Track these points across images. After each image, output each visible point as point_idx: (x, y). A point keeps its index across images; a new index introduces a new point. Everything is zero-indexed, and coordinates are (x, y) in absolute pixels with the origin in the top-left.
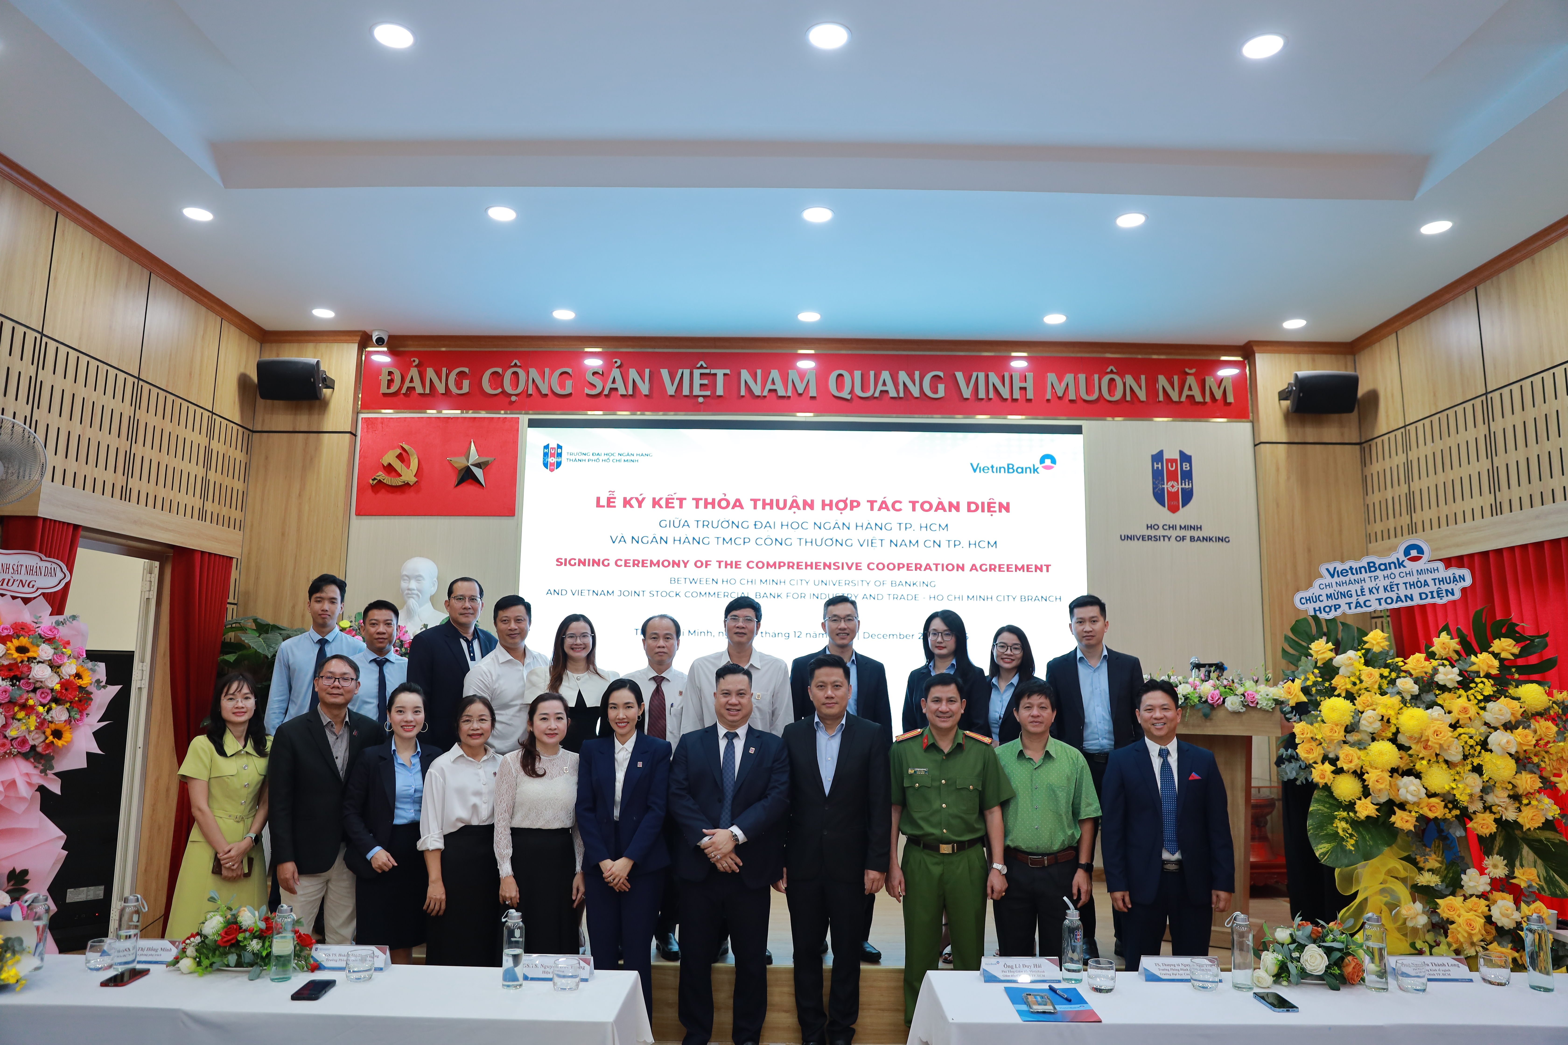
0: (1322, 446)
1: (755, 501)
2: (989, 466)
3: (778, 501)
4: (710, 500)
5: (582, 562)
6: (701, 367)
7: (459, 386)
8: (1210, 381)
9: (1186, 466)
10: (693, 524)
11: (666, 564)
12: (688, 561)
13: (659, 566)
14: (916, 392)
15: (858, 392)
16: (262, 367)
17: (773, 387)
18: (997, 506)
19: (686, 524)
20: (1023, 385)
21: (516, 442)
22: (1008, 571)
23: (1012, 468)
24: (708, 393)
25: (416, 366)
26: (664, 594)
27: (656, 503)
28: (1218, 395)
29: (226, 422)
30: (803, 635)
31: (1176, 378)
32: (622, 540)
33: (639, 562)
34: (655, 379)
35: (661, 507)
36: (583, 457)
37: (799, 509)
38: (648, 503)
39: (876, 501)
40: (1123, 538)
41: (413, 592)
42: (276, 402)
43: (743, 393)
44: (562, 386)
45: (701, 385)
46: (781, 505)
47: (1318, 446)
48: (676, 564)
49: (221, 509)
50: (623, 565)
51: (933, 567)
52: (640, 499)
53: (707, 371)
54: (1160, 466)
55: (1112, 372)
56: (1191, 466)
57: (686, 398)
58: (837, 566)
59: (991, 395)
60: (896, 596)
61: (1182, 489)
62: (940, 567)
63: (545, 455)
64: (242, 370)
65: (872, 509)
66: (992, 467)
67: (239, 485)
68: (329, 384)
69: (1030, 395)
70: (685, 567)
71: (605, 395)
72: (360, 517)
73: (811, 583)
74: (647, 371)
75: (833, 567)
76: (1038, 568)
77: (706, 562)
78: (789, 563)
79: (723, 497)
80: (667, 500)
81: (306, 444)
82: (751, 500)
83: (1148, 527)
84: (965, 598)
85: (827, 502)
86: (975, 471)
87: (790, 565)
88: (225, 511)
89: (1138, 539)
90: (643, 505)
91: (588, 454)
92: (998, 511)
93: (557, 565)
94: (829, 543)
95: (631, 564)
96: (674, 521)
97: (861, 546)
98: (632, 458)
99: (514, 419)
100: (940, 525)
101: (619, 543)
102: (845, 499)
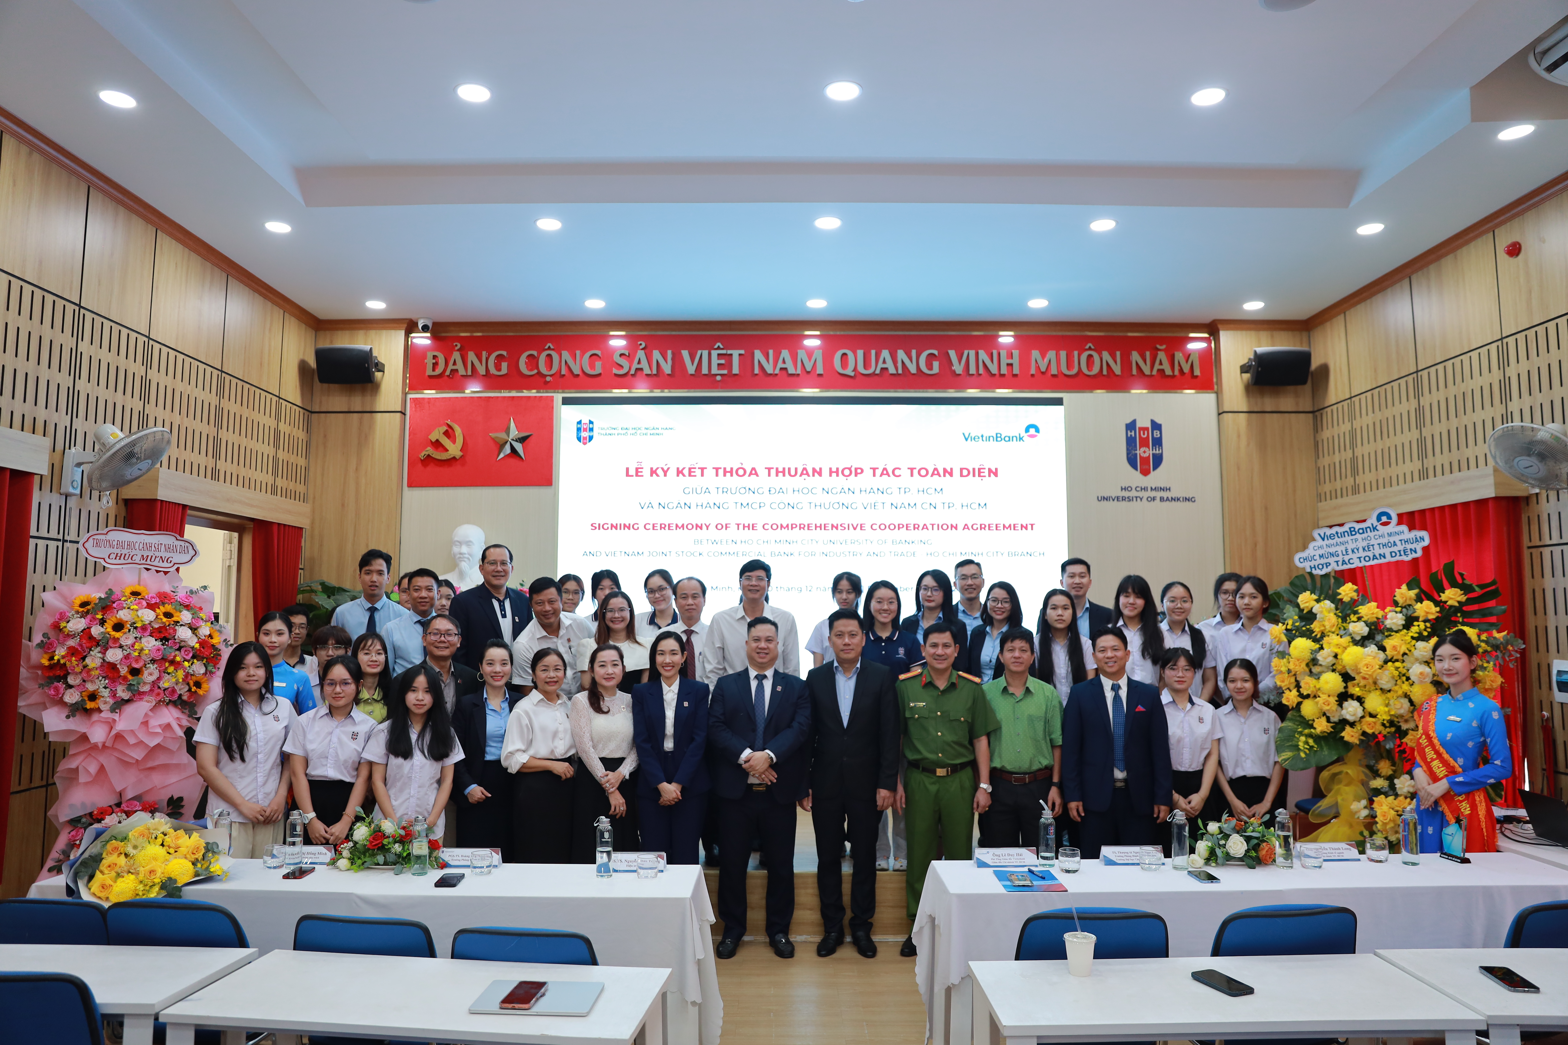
0: (1279, 415)
1: (769, 469)
3: (789, 469)
4: (728, 469)
6: (719, 348)
7: (498, 367)
8: (1179, 356)
9: (1157, 434)
10: (713, 491)
11: (690, 527)
12: (710, 524)
13: (683, 529)
14: (913, 369)
15: (861, 369)
16: (320, 355)
17: (784, 366)
18: (987, 471)
19: (708, 491)
20: (1010, 361)
21: (551, 419)
24: (725, 372)
25: (458, 350)
26: (689, 554)
27: (679, 472)
28: (1186, 369)
29: (290, 405)
30: (814, 589)
31: (1148, 354)
32: (650, 506)
33: (665, 525)
34: (677, 361)
35: (684, 475)
36: (613, 432)
37: (809, 476)
38: (672, 473)
39: (878, 468)
40: (1100, 499)
42: (332, 385)
43: (757, 371)
44: (592, 366)
45: (719, 364)
46: (793, 473)
47: (1275, 415)
48: (699, 527)
49: (288, 484)
50: (651, 528)
51: (930, 527)
52: (665, 468)
53: (724, 352)
54: (1133, 433)
55: (1090, 349)
56: (1161, 433)
57: (705, 377)
58: (843, 527)
60: (896, 554)
61: (1153, 454)
62: (936, 527)
63: (579, 430)
64: (301, 357)
65: (874, 475)
67: (302, 462)
68: (380, 367)
69: (1016, 370)
70: (707, 529)
71: (631, 375)
72: (411, 488)
73: (820, 542)
74: (669, 353)
75: (840, 527)
76: (1024, 527)
77: (726, 525)
78: (800, 525)
79: (741, 466)
80: (690, 469)
81: (361, 422)
82: (766, 468)
83: (1122, 489)
86: (966, 440)
87: (802, 527)
88: (292, 486)
89: (1113, 500)
90: (668, 474)
91: (617, 429)
92: (987, 476)
93: (592, 529)
94: (836, 506)
95: (659, 528)
96: (696, 488)
97: (865, 509)
98: (657, 431)
99: (549, 397)
100: (935, 489)
101: (647, 509)
102: (850, 466)
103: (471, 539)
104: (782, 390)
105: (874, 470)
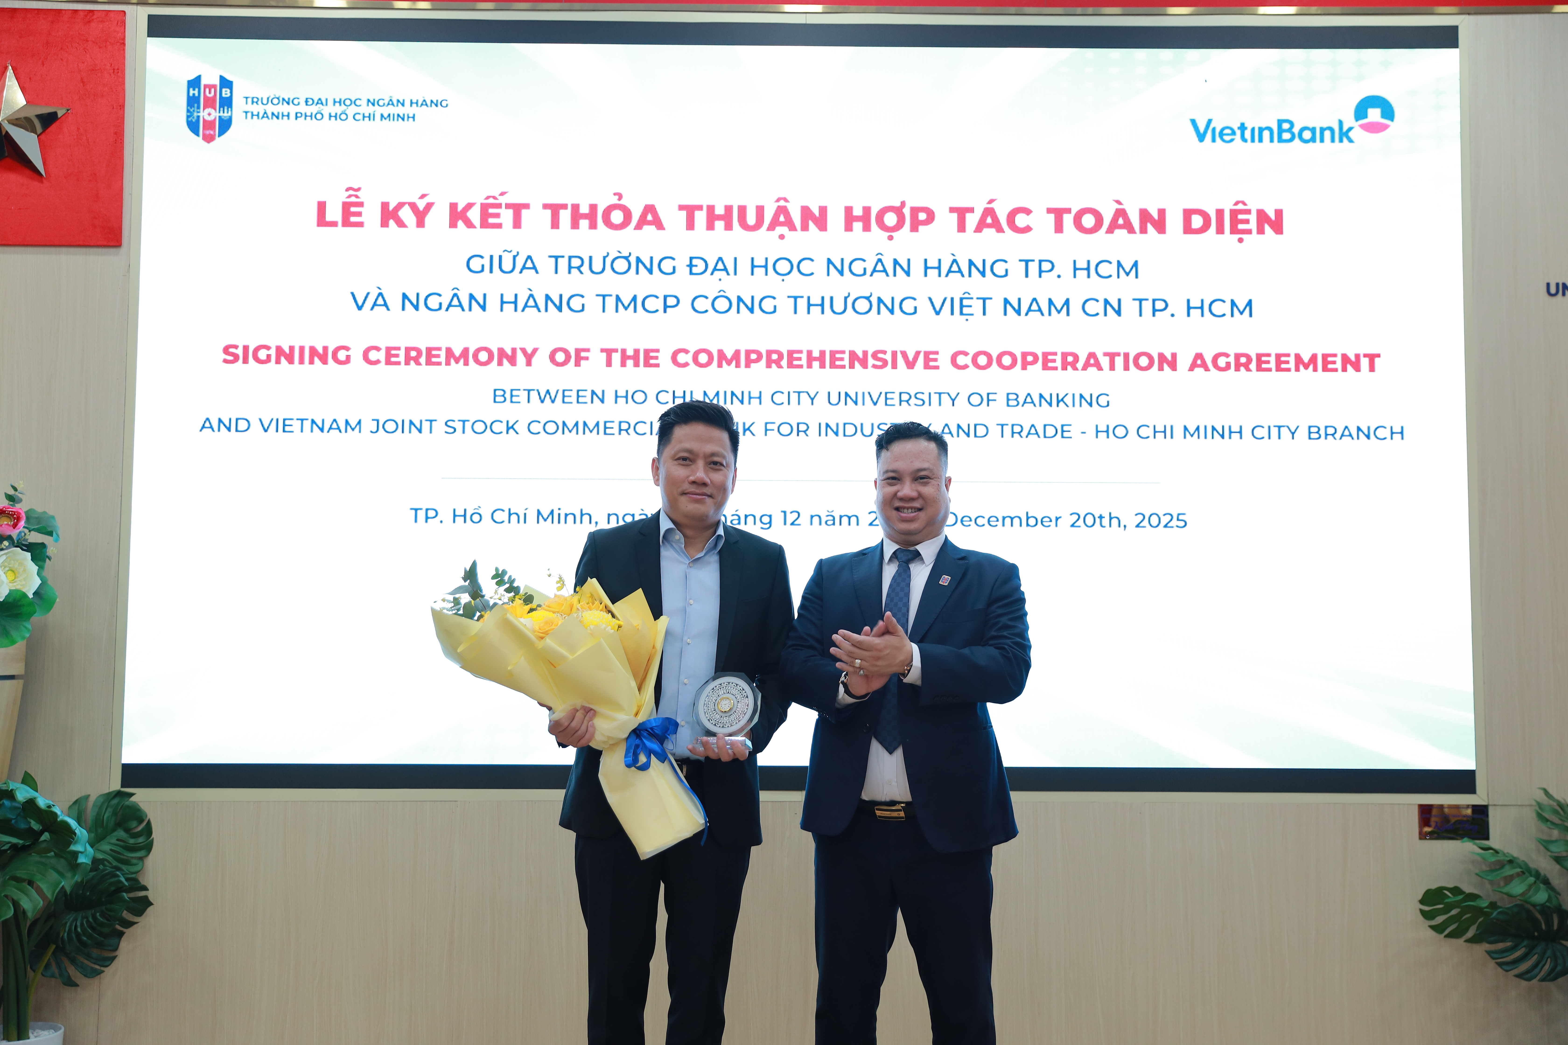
1: (690, 210)
3: (742, 210)
4: (584, 209)
5: (284, 355)
10: (545, 265)
11: (483, 356)
12: (535, 350)
13: (466, 363)
18: (1253, 218)
19: (530, 264)
21: (118, 71)
22: (1279, 369)
23: (1290, 130)
26: (479, 427)
27: (457, 215)
30: (804, 520)
32: (381, 301)
33: (419, 352)
36: (284, 108)
37: (793, 228)
38: (439, 216)
39: (971, 210)
40: (1553, 290)
46: (751, 220)
48: (507, 357)
50: (383, 359)
51: (1105, 362)
52: (421, 205)
58: (881, 360)
60: (1017, 429)
62: (1119, 361)
63: (192, 102)
65: (962, 228)
66: (1243, 127)
70: (529, 363)
73: (821, 399)
75: (871, 361)
76: (1351, 363)
77: (578, 351)
78: (769, 353)
79: (614, 200)
80: (484, 207)
82: (681, 208)
84: (1179, 432)
85: (858, 212)
86: (1201, 137)
87: (773, 359)
90: (428, 219)
91: (296, 102)
92: (1255, 231)
93: (225, 361)
94: (862, 305)
95: (402, 358)
96: (500, 257)
97: (938, 313)
98: (400, 110)
99: (112, 15)
100: (1119, 264)
101: (372, 309)
102: (898, 204)
104: (725, 6)
105: (962, 213)
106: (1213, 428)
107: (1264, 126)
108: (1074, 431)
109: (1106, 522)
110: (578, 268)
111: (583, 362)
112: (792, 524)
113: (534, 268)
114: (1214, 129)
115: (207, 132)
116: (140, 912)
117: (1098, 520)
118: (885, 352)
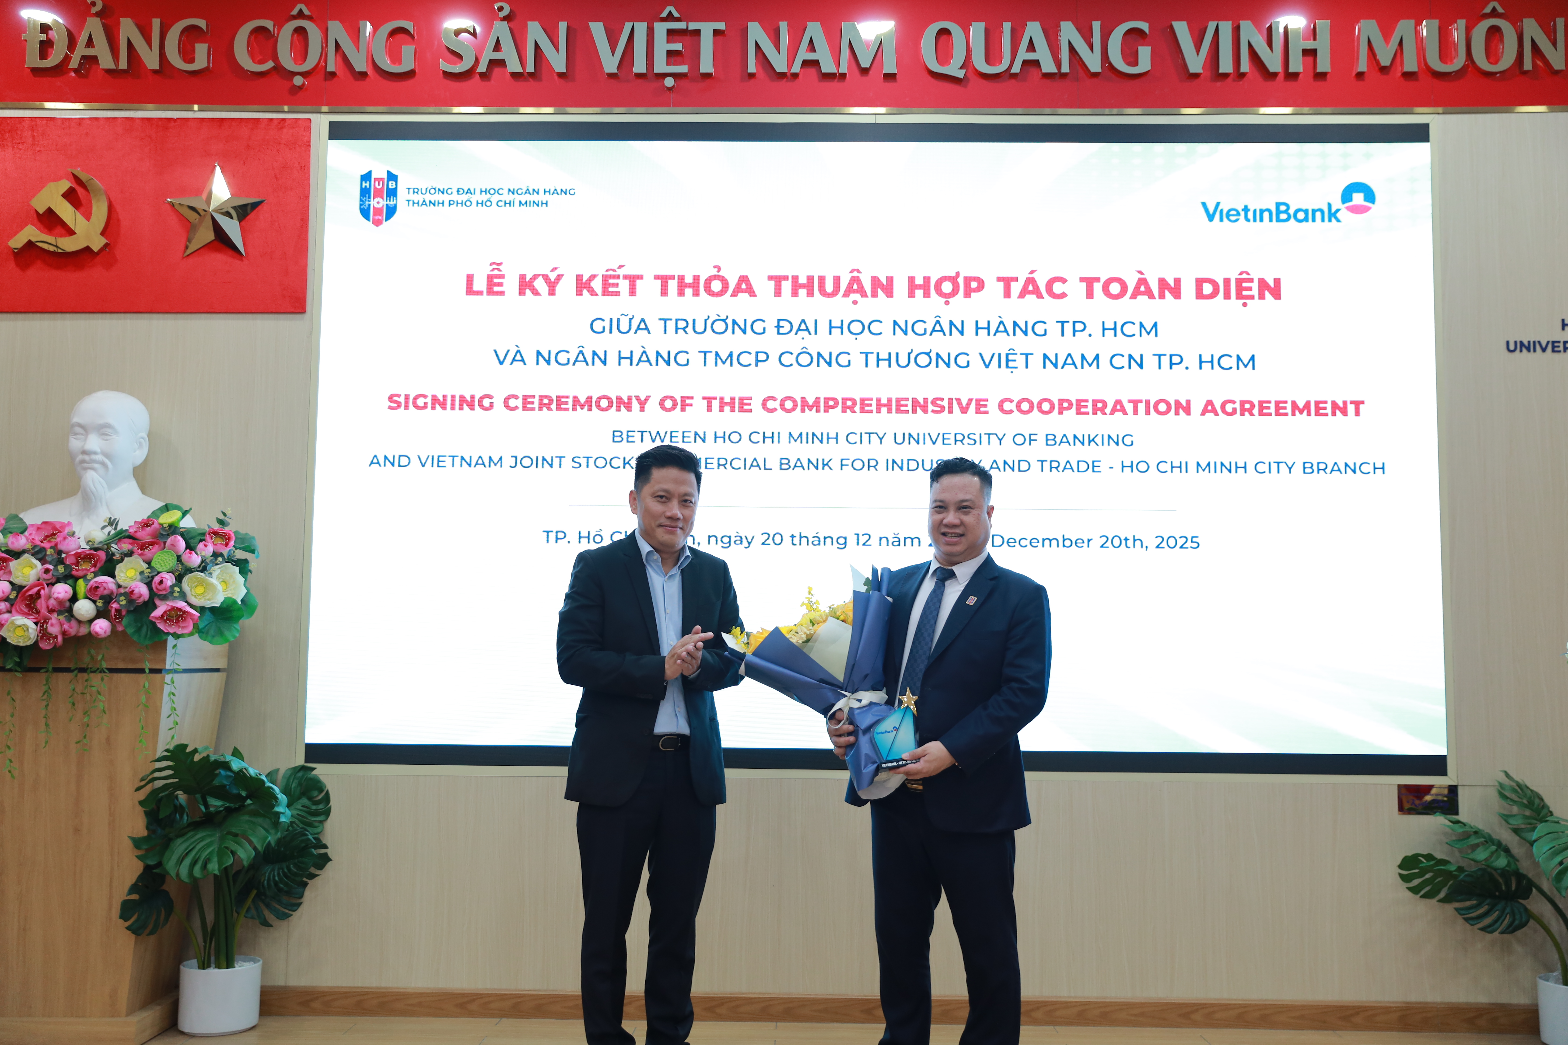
1: (778, 280)
2: (1240, 208)
3: (822, 279)
4: (689, 280)
5: (439, 402)
6: (670, 18)
7: (188, 55)
10: (656, 326)
11: (604, 403)
12: (647, 398)
13: (590, 409)
14: (1094, 63)
15: (980, 63)
17: (811, 56)
18: (1255, 286)
19: (643, 326)
20: (1310, 46)
21: (304, 168)
22: (1278, 414)
23: (1286, 212)
24: (683, 69)
25: (97, 14)
26: (600, 463)
27: (583, 285)
30: (874, 541)
32: (518, 357)
33: (551, 400)
34: (579, 43)
36: (439, 197)
37: (864, 295)
38: (567, 286)
39: (1015, 279)
40: (1512, 347)
41: (94, 457)
43: (752, 68)
44: (395, 55)
45: (670, 53)
46: (829, 288)
48: (624, 404)
50: (520, 406)
51: (1129, 407)
52: (553, 276)
53: (681, 25)
55: (1494, 13)
57: (640, 81)
58: (939, 406)
59: (1245, 67)
60: (1055, 465)
62: (1142, 407)
63: (364, 192)
65: (1007, 294)
66: (1246, 209)
69: (1324, 64)
70: (642, 409)
71: (482, 75)
73: (888, 439)
74: (563, 26)
75: (931, 407)
76: (1340, 409)
77: (683, 399)
78: (845, 400)
79: (714, 272)
80: (605, 278)
82: (770, 278)
83: (1564, 326)
84: (1192, 467)
85: (919, 281)
86: (1211, 218)
87: (848, 405)
89: (1544, 350)
90: (558, 289)
91: (449, 191)
92: (1257, 297)
93: (390, 408)
94: (923, 360)
95: (536, 405)
96: (618, 320)
97: (987, 366)
98: (535, 198)
99: (300, 122)
100: (1141, 325)
101: (511, 364)
102: (953, 275)
103: (111, 421)
104: (807, 109)
105: (1007, 281)
106: (1222, 464)
107: (1264, 208)
108: (1103, 467)
109: (1130, 543)
110: (684, 329)
111: (687, 408)
112: (864, 545)
113: (647, 329)
114: (1221, 211)
115: (377, 217)
116: (321, 867)
117: (1123, 542)
118: (942, 400)
